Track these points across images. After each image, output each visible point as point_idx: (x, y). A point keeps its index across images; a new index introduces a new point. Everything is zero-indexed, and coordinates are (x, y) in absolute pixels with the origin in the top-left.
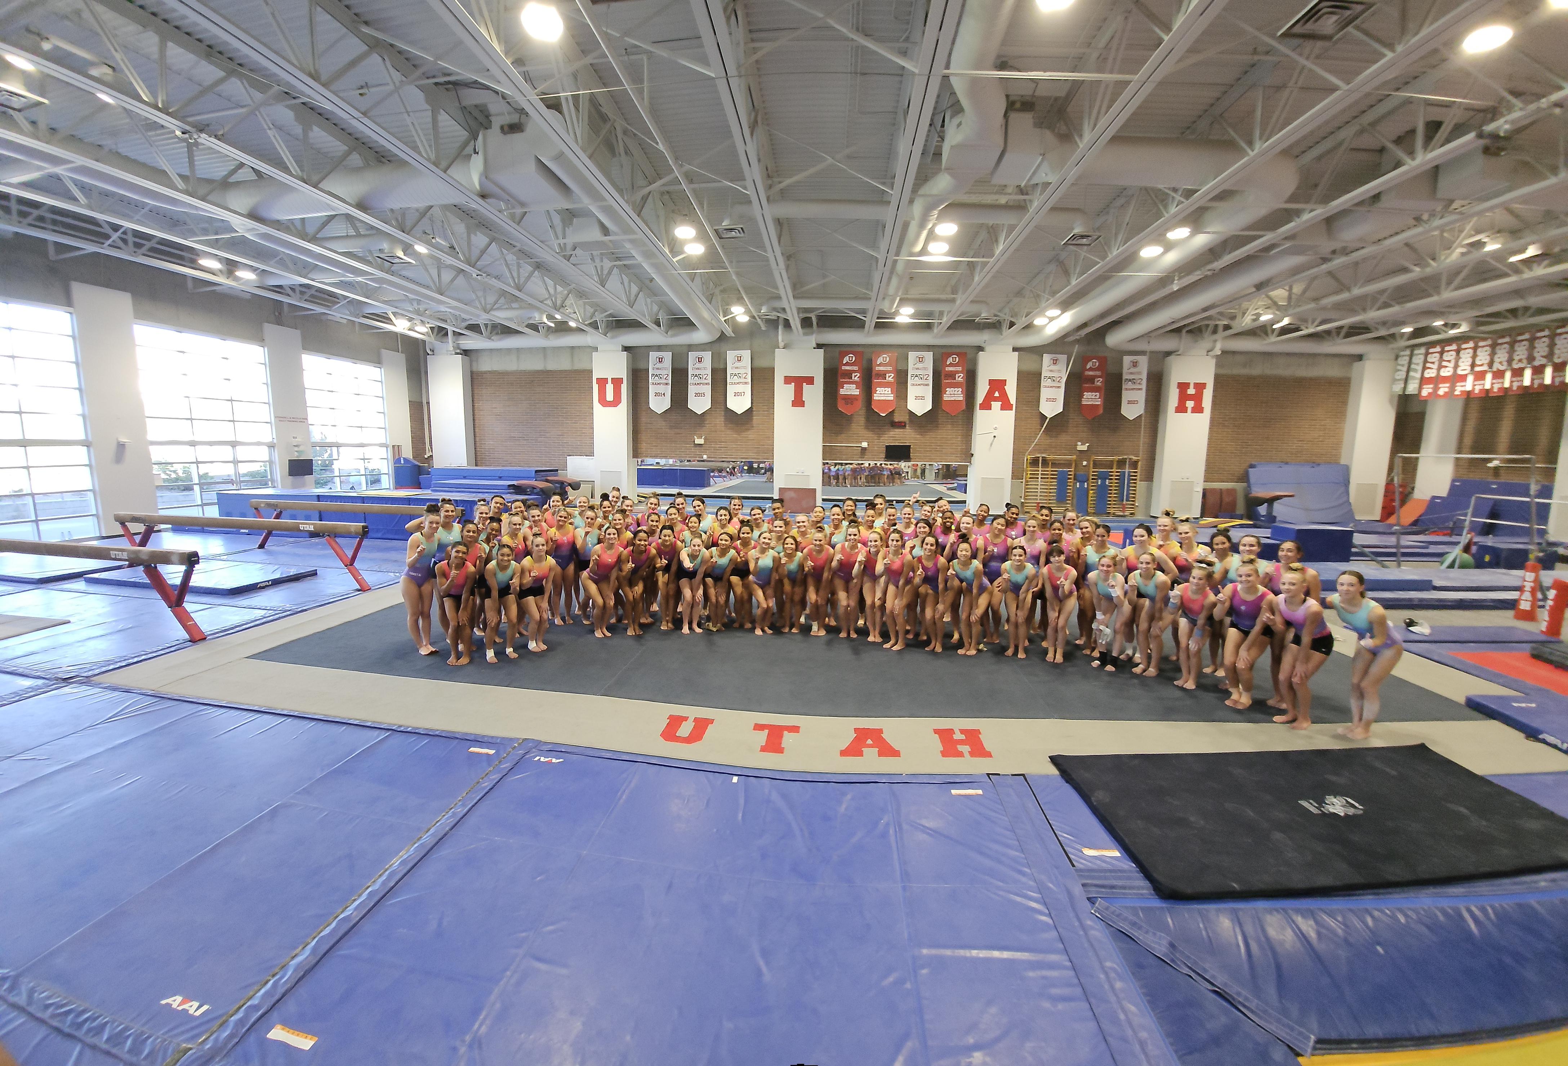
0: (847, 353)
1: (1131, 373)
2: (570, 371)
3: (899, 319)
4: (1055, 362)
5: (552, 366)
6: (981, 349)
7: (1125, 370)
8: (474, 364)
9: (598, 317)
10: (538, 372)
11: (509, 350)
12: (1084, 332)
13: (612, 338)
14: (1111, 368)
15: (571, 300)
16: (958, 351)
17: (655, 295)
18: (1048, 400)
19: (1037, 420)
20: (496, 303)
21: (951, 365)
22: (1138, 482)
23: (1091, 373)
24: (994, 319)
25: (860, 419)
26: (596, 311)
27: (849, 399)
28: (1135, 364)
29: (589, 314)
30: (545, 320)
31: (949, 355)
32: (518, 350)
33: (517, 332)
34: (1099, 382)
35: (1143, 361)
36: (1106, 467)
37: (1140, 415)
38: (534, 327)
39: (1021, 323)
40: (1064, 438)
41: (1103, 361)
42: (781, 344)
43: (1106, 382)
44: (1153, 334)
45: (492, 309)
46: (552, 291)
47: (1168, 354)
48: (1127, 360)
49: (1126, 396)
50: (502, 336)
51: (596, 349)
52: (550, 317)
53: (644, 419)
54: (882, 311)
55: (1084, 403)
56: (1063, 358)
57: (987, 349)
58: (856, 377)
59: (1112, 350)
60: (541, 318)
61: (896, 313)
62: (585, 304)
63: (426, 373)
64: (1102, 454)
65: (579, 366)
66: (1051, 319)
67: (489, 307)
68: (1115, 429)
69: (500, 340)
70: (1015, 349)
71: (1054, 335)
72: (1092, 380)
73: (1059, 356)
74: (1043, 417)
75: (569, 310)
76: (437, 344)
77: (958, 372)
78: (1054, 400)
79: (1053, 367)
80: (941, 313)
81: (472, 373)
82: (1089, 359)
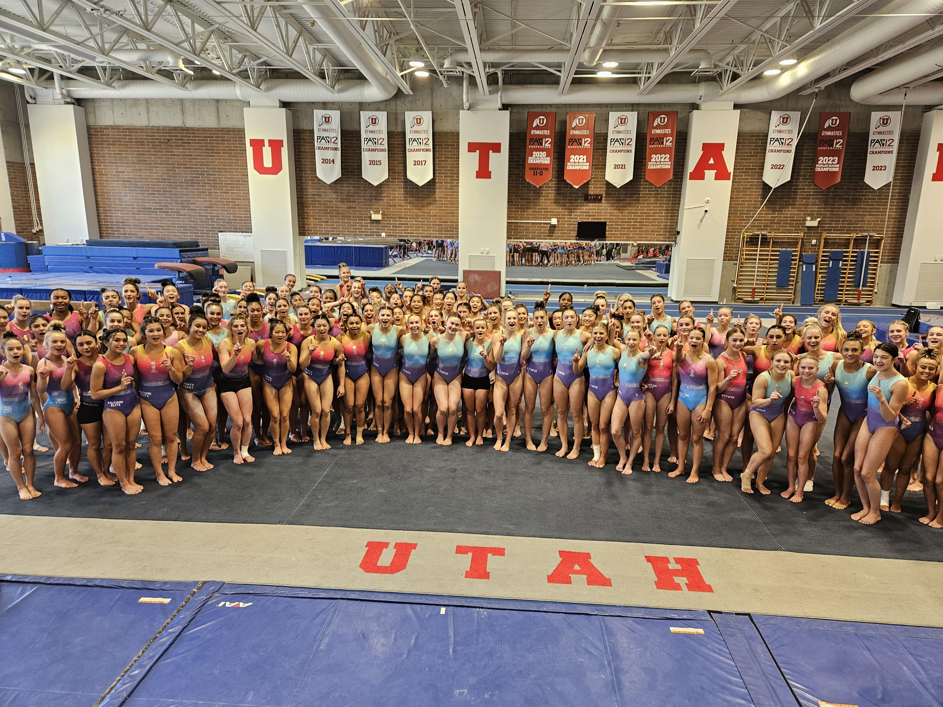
0: (537, 115)
1: (880, 133)
2: (216, 130)
3: (601, 75)
4: (785, 120)
5: (192, 122)
6: (695, 106)
7: (872, 129)
8: (91, 116)
9: (248, 64)
10: (175, 129)
11: (136, 102)
12: (823, 85)
13: (268, 90)
14: (854, 127)
15: (213, 42)
16: (666, 109)
17: (319, 41)
18: (774, 167)
19: (758, 192)
20: (117, 41)
21: (658, 127)
22: (879, 265)
23: (829, 133)
24: (714, 72)
25: (550, 193)
26: (245, 56)
27: (539, 169)
28: (885, 122)
29: (236, 61)
30: (182, 66)
31: (657, 115)
32: (148, 101)
33: (145, 78)
34: (838, 145)
35: (896, 117)
36: (839, 245)
37: (888, 185)
38: (168, 74)
39: (746, 74)
40: (789, 212)
41: (845, 118)
42: (466, 105)
43: (848, 145)
44: (911, 86)
45: (111, 49)
46: (189, 30)
47: (929, 108)
48: (876, 116)
49: (872, 160)
50: (125, 82)
51: (248, 104)
52: (187, 62)
53: (310, 190)
54: (580, 65)
55: (818, 169)
56: (796, 116)
57: (703, 106)
58: (547, 143)
59: (857, 104)
60: (177, 63)
61: (598, 67)
62: (231, 47)
63: (27, 126)
64: (836, 230)
65: (226, 124)
66: (784, 69)
67: (107, 46)
68: (854, 202)
69: (123, 87)
70: (736, 106)
71: (785, 89)
72: (830, 141)
73: (790, 113)
74: (766, 187)
75: (213, 55)
76: (41, 91)
77: (666, 135)
78: (781, 167)
79: (782, 127)
80: (650, 65)
81: (89, 128)
82: (829, 116)
